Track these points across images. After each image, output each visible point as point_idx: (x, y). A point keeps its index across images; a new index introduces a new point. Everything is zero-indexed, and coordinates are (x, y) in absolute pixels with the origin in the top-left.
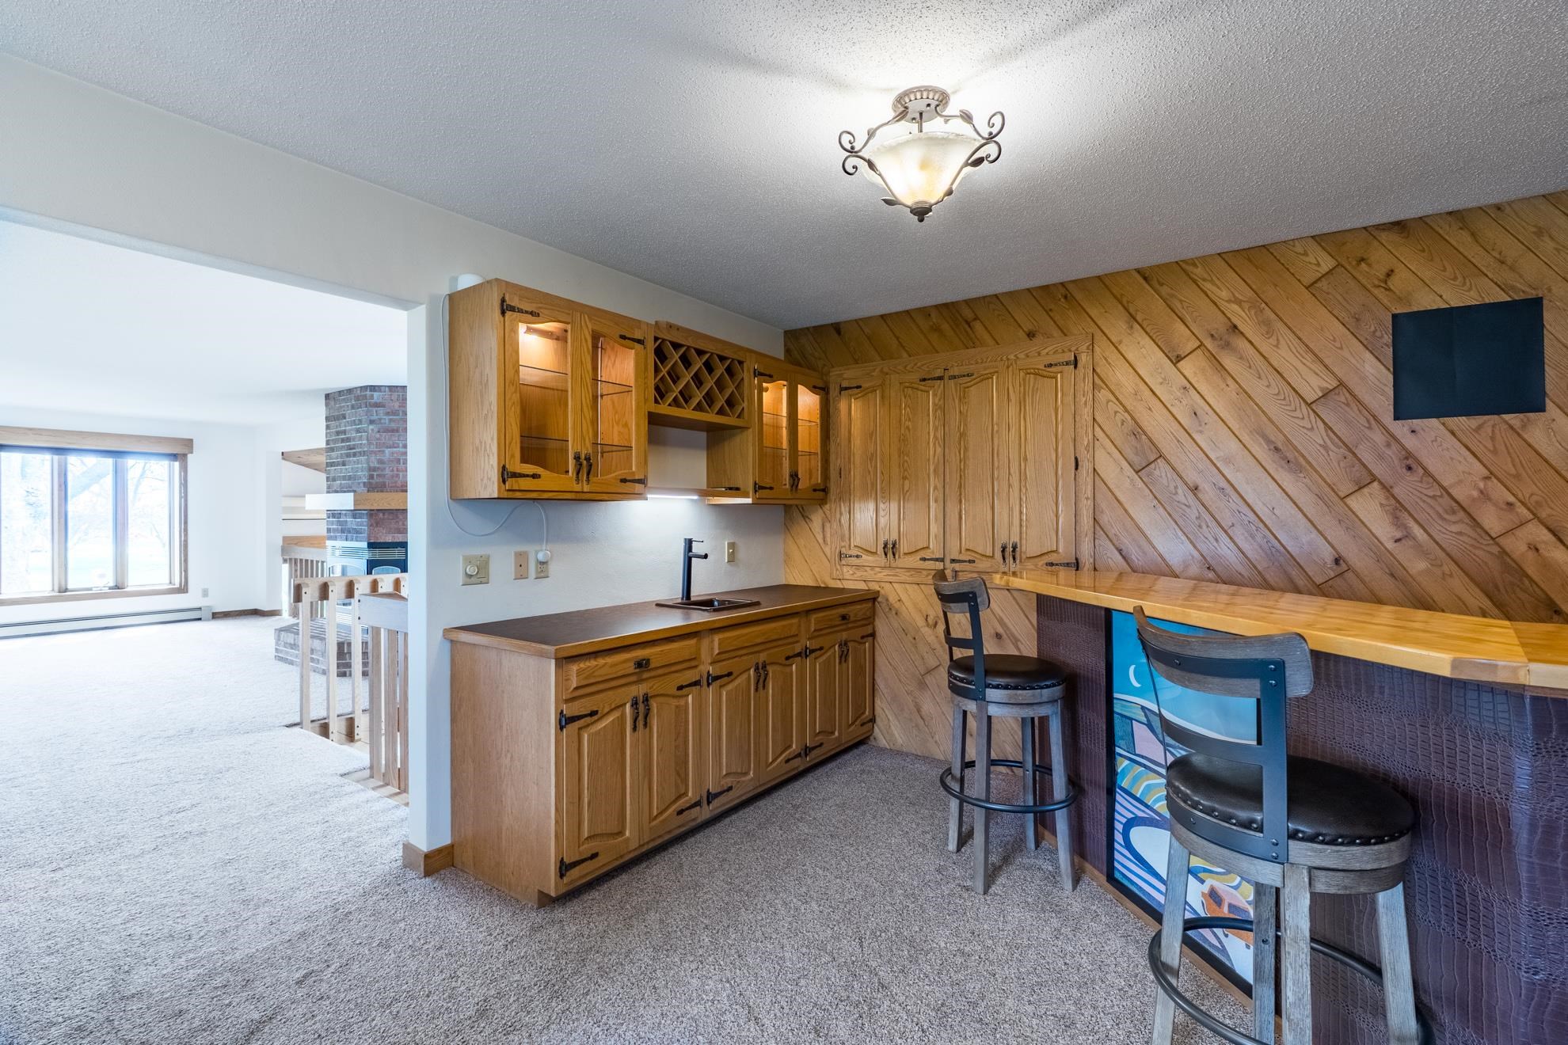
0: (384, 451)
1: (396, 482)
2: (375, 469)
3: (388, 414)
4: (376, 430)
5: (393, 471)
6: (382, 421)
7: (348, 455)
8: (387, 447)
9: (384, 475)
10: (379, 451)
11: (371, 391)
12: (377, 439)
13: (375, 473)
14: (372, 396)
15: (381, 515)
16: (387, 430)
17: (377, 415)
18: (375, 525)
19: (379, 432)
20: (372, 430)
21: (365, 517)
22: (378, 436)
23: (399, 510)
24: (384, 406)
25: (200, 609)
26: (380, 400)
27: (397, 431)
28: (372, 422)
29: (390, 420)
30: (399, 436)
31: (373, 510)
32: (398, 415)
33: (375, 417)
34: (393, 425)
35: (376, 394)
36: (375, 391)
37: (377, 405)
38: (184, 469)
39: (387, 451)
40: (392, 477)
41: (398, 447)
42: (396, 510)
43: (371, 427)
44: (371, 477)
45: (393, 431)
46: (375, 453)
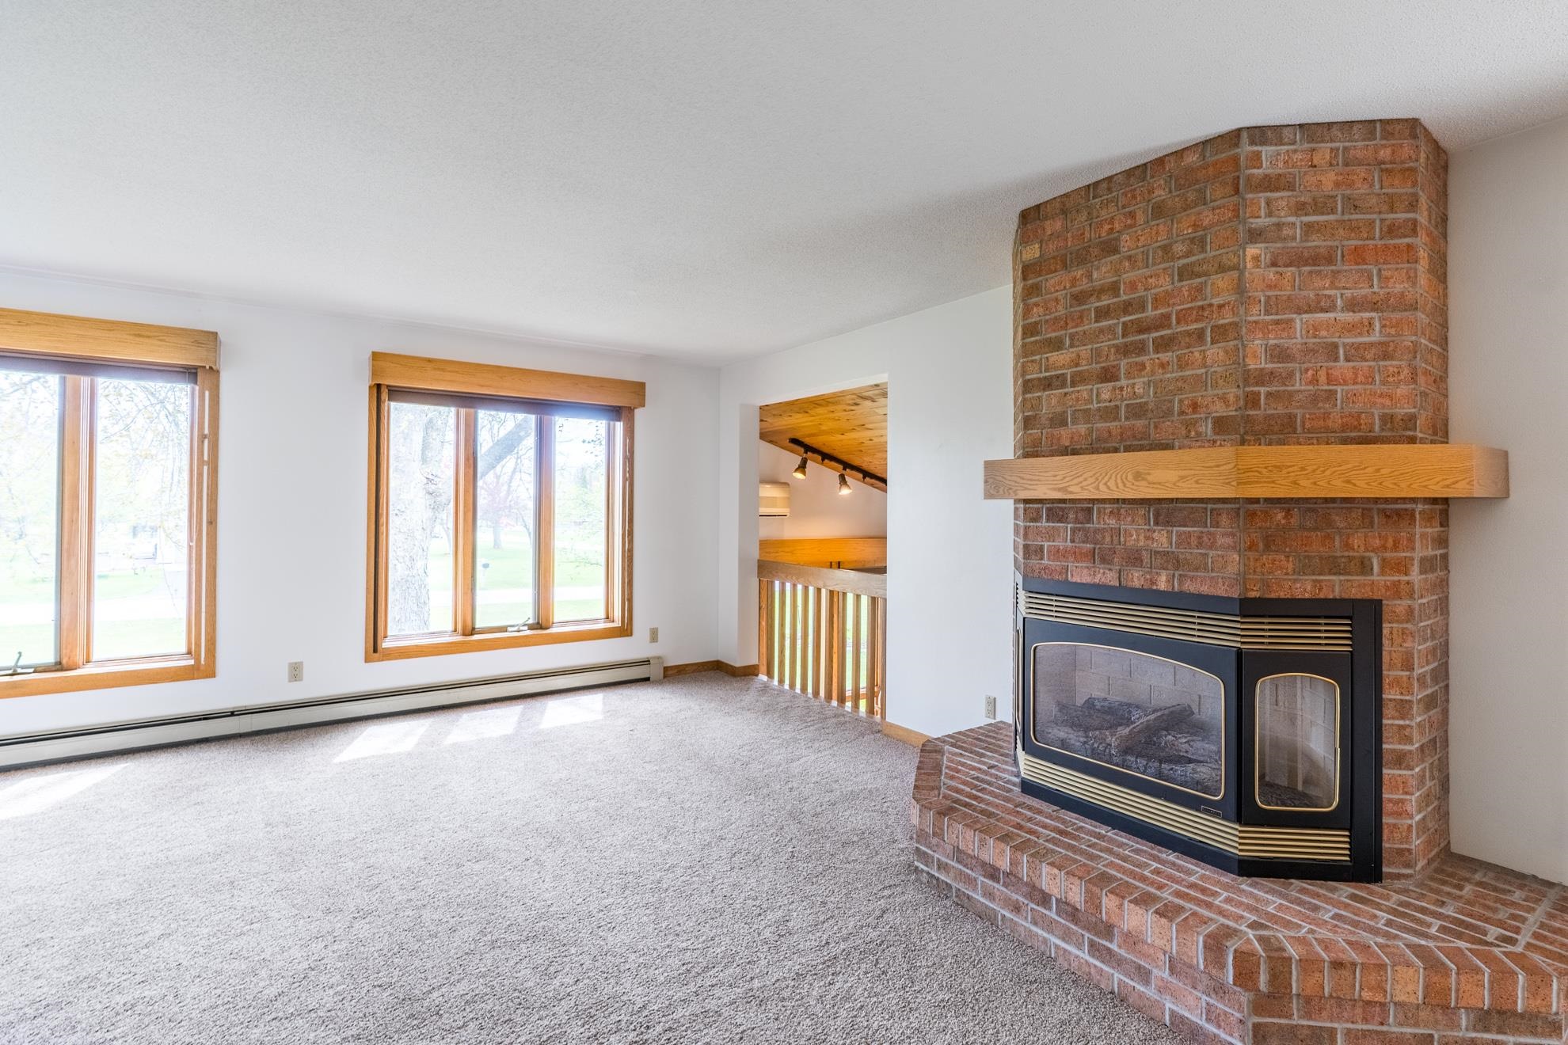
0: (1292, 320)
1: (1326, 416)
2: (1262, 378)
3: (1300, 208)
4: (1265, 259)
5: (1315, 381)
6: (1286, 232)
8: (1300, 311)
9: (1291, 394)
10: (1277, 322)
11: (1252, 143)
12: (1270, 287)
13: (1263, 390)
14: (1258, 155)
15: (1280, 516)
16: (1298, 260)
17: (1270, 214)
18: (1261, 545)
19: (1274, 264)
20: (1256, 259)
21: (1224, 519)
22: (1271, 274)
23: (1333, 500)
24: (1290, 187)
25: (647, 662)
26: (1280, 169)
27: (1330, 260)
28: (1255, 236)
29: (1309, 228)
30: (1335, 273)
31: (1256, 501)
32: (1333, 211)
33: (1262, 221)
34: (1317, 242)
35: (1267, 151)
36: (1263, 143)
37: (1270, 184)
38: (630, 433)
39: (1299, 321)
40: (1315, 399)
41: (1332, 308)
42: (1326, 500)
43: (1252, 251)
44: (1252, 401)
45: (1315, 259)
46: (1264, 328)
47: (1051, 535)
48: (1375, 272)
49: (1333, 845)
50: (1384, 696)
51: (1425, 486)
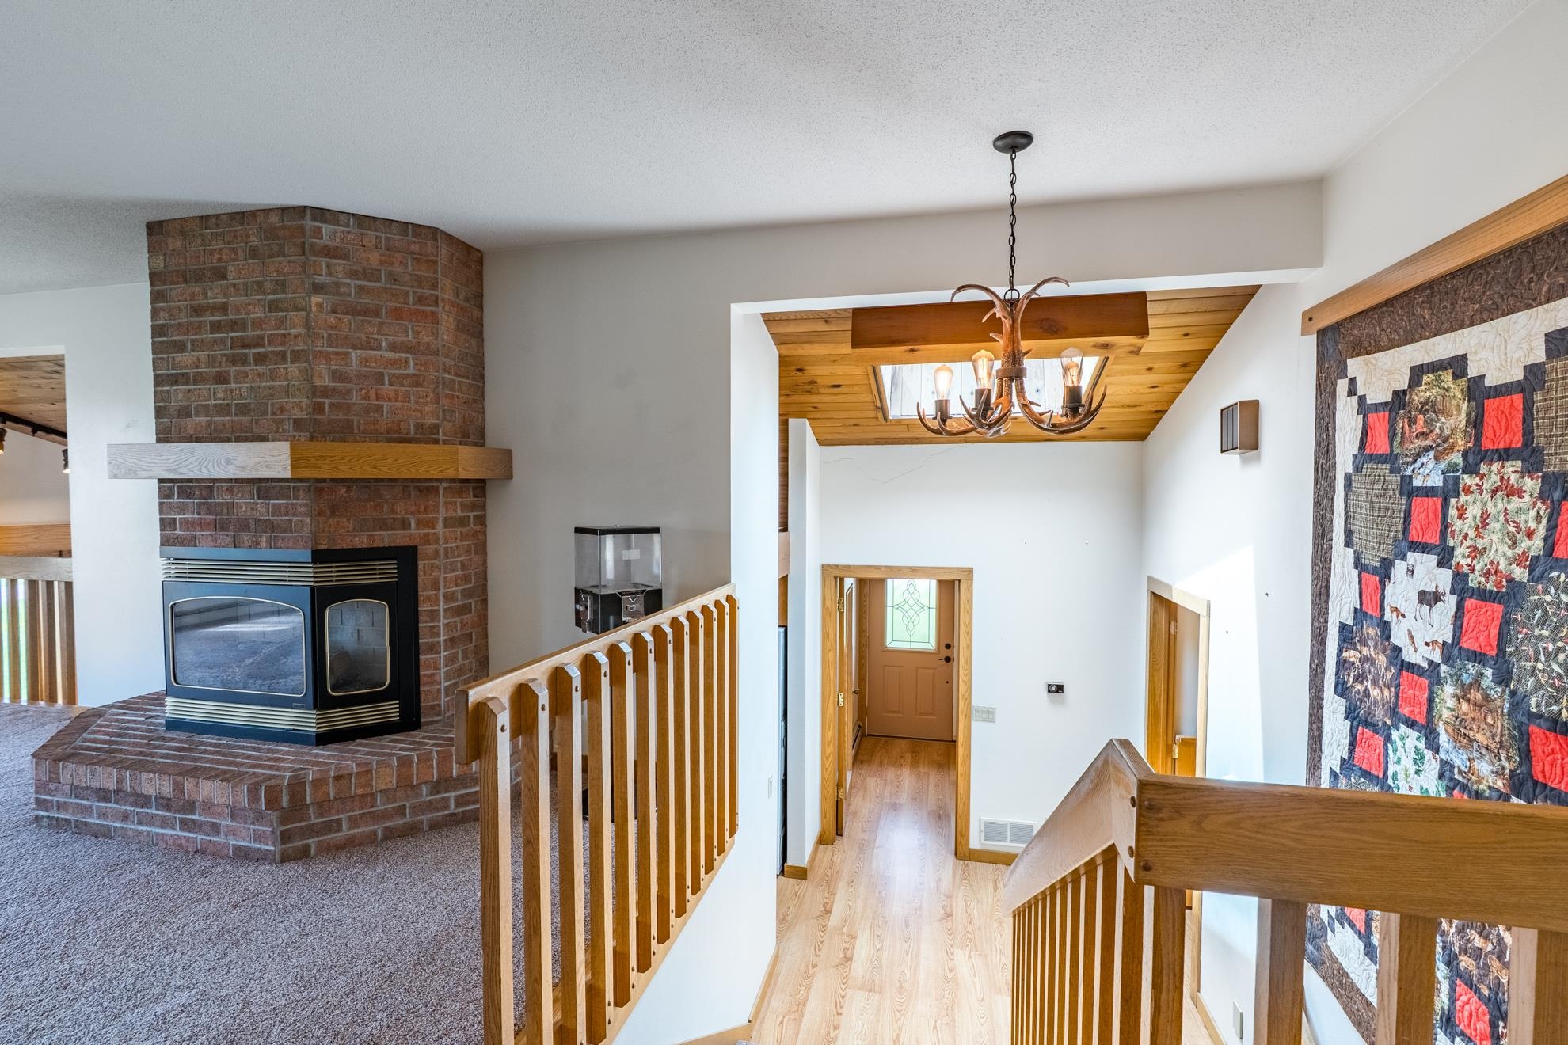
0: (349, 353)
1: (375, 422)
2: (326, 392)
3: (354, 274)
4: (327, 306)
5: (367, 397)
6: (343, 289)
7: (234, 360)
8: (354, 347)
9: (349, 406)
10: (337, 354)
11: (314, 219)
12: (331, 328)
13: (327, 401)
14: (319, 229)
15: (342, 491)
16: (353, 311)
17: (330, 274)
18: (328, 512)
19: (334, 311)
20: (320, 305)
21: (301, 494)
22: (332, 319)
23: (382, 480)
24: (346, 257)
26: (337, 242)
27: (377, 314)
28: (318, 288)
29: (361, 290)
30: (381, 324)
31: (324, 480)
32: (378, 280)
33: (324, 279)
34: (366, 300)
35: (326, 229)
36: (324, 221)
37: (329, 252)
39: (354, 355)
40: (367, 410)
41: (379, 348)
42: (377, 480)
43: (316, 299)
44: (318, 408)
45: (366, 312)
46: (328, 357)
47: (182, 509)
48: (410, 327)
49: (390, 711)
50: (419, 609)
51: (428, 471)
